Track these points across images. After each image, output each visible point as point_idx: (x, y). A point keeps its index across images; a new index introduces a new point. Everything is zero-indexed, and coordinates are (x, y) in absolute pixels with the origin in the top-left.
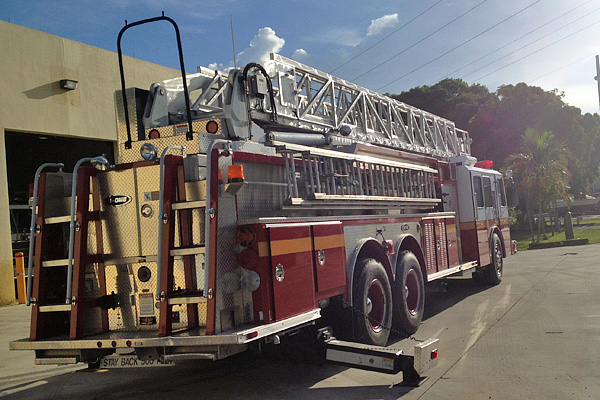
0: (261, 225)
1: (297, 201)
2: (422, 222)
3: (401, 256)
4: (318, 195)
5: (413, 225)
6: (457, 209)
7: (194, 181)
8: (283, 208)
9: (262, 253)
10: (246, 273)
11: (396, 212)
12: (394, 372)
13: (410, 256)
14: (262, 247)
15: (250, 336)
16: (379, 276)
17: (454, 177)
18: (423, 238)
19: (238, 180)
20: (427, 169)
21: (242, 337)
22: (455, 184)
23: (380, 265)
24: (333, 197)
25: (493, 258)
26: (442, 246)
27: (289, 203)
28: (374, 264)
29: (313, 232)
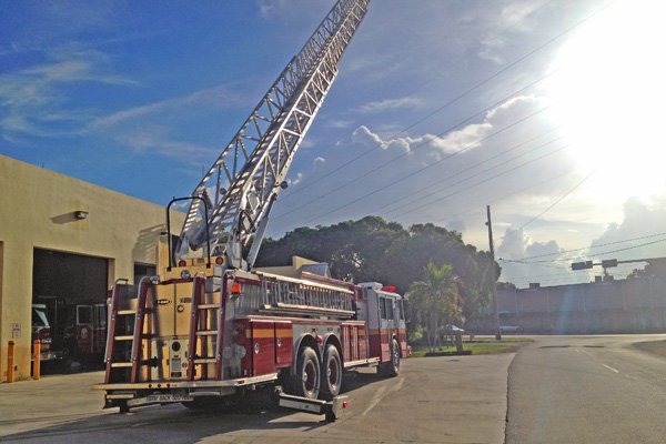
0: (248, 320)
1: (267, 307)
2: (342, 327)
3: (327, 348)
4: (280, 304)
5: (336, 327)
6: (367, 319)
7: (210, 293)
8: (259, 311)
9: (248, 336)
10: (238, 347)
11: (324, 319)
12: (320, 414)
13: (332, 348)
14: (248, 332)
15: (240, 382)
16: (313, 359)
17: (366, 296)
18: (342, 337)
19: (237, 293)
20: (346, 290)
21: (235, 382)
22: (366, 302)
23: (313, 351)
24: (287, 306)
25: (392, 357)
26: (354, 344)
27: (263, 308)
28: (309, 350)
29: (275, 326)
